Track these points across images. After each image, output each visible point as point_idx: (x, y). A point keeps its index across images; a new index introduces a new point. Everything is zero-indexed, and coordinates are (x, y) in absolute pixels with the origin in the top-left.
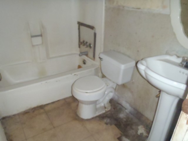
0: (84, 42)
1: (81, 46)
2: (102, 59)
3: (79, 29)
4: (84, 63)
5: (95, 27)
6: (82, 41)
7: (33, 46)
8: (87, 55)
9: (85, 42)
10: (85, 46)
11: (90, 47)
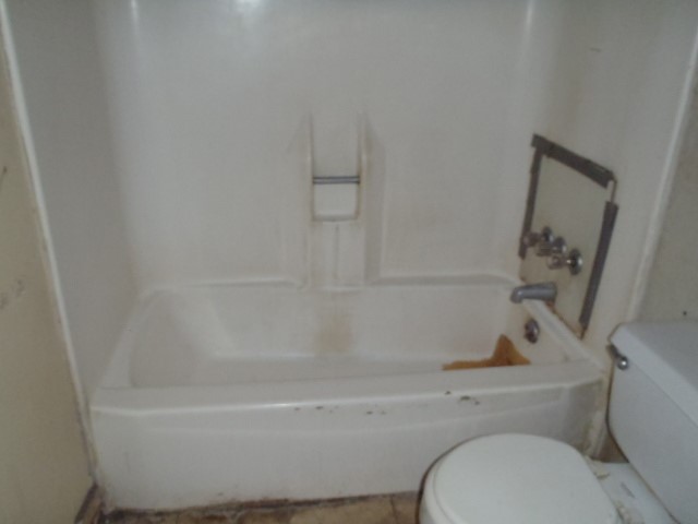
0: (547, 233)
1: (531, 251)
2: (624, 359)
3: (535, 170)
4: (531, 337)
5: (619, 174)
6: (537, 228)
7: (315, 219)
8: (550, 301)
9: (552, 239)
10: (550, 260)
11: (575, 268)
